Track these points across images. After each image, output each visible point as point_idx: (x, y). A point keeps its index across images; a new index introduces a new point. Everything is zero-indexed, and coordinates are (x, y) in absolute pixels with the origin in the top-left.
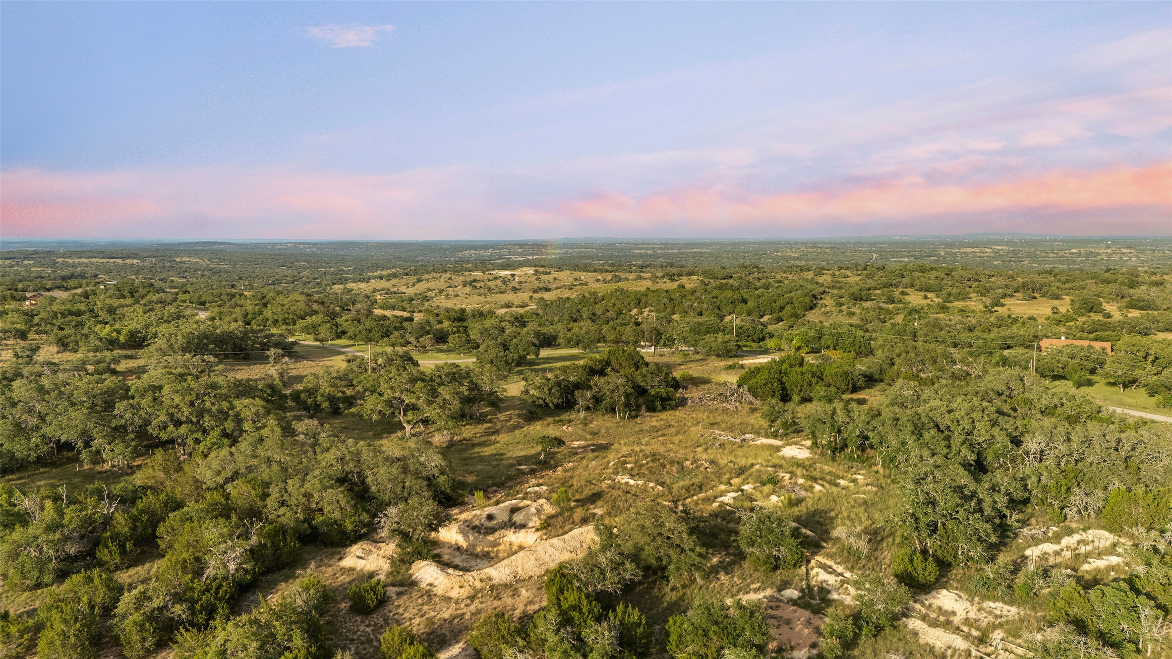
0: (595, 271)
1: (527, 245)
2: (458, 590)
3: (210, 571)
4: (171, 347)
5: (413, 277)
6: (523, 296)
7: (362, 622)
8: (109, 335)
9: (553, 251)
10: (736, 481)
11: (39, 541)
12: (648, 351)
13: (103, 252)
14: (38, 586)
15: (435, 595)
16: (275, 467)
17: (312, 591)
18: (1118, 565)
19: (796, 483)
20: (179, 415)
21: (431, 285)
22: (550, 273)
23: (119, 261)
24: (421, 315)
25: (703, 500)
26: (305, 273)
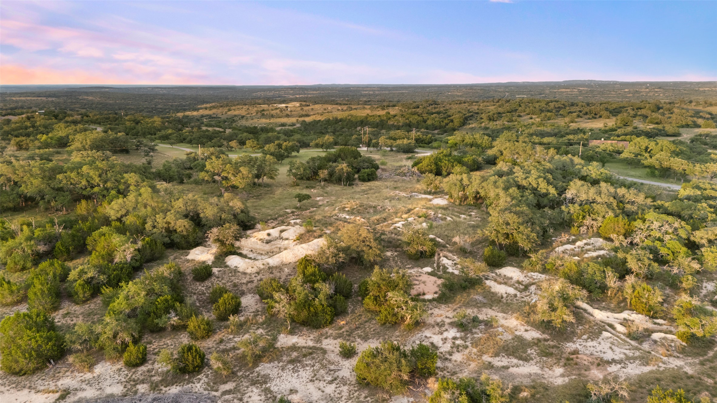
0: (337, 104)
1: (295, 88)
2: (251, 269)
3: (117, 260)
4: (84, 147)
5: (225, 108)
6: (293, 120)
7: (200, 285)
8: (46, 140)
9: (311, 92)
10: (405, 216)
11: (22, 245)
12: (363, 149)
13: (34, 93)
14: (24, 269)
15: (239, 272)
16: (149, 208)
17: (172, 269)
18: (603, 255)
19: (437, 217)
20: (93, 182)
21: (237, 113)
22: (309, 106)
23: (44, 99)
24: (230, 130)
25: (386, 225)
26: (159, 106)
